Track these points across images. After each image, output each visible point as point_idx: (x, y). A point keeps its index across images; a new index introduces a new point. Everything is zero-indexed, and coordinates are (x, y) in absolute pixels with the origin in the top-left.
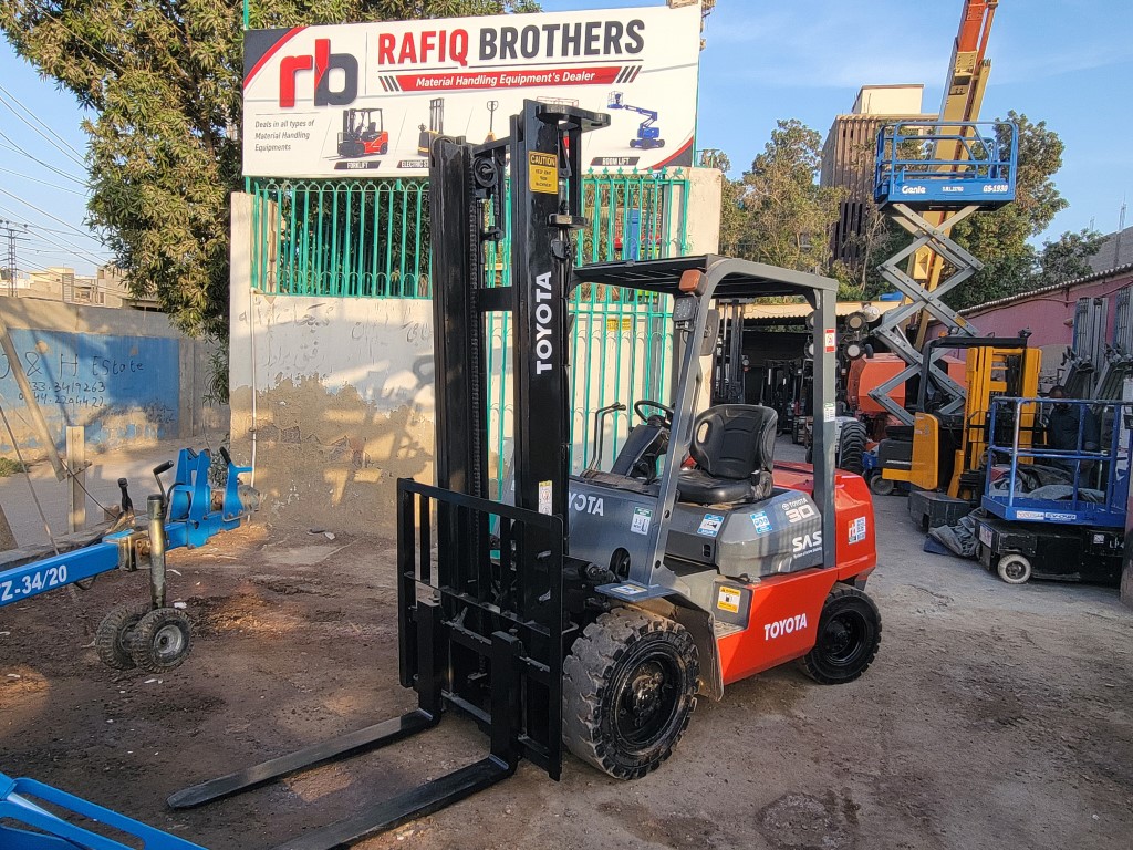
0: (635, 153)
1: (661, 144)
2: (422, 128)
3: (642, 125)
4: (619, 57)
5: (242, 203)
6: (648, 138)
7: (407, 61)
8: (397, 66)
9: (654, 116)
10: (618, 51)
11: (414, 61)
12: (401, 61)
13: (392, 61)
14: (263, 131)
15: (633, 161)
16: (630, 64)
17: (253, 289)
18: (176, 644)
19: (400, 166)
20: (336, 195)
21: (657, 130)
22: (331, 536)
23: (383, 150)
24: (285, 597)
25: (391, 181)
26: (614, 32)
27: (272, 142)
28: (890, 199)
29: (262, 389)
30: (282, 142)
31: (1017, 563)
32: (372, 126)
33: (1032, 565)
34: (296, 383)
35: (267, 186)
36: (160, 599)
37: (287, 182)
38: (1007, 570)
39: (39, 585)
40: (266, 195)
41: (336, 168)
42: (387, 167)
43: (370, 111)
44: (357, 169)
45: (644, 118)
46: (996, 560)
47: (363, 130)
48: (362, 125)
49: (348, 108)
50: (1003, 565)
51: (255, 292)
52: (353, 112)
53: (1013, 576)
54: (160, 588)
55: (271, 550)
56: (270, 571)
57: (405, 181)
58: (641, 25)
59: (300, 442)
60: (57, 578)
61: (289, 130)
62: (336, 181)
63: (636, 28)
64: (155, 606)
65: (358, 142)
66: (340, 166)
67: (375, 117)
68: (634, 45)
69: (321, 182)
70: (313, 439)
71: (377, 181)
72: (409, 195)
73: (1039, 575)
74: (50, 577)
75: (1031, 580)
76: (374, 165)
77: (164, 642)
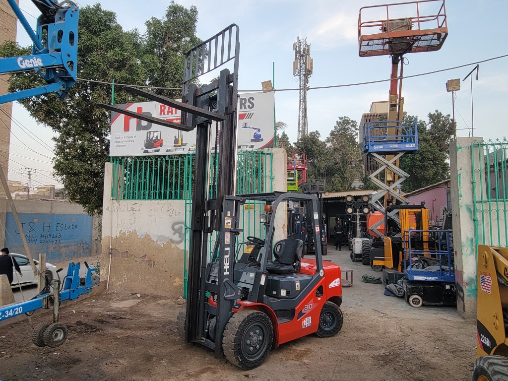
0: (253, 143)
1: (262, 140)
2: (175, 137)
3: (255, 133)
4: (245, 110)
5: (109, 167)
6: (257, 138)
7: (170, 114)
8: (166, 116)
9: (259, 130)
10: (245, 108)
11: (172, 114)
12: (168, 114)
13: (164, 114)
14: (117, 140)
15: (252, 146)
16: (250, 113)
17: (112, 198)
18: (61, 336)
19: (167, 151)
20: (144, 162)
21: (260, 135)
22: (139, 295)
23: (161, 145)
24: (115, 321)
25: (164, 156)
26: (243, 101)
27: (120, 144)
28: (369, 151)
29: (114, 236)
30: (125, 143)
31: (416, 298)
32: (157, 137)
33: (423, 300)
34: (127, 234)
35: (119, 160)
36: (57, 319)
37: (126, 158)
38: (413, 302)
39: (11, 314)
40: (118, 163)
41: (144, 152)
42: (162, 151)
43: (156, 131)
44: (151, 152)
45: (256, 131)
46: (409, 297)
47: (154, 138)
48: (153, 137)
49: (148, 131)
50: (411, 299)
51: (113, 199)
52: (150, 132)
53: (415, 304)
54: (56, 315)
55: (114, 302)
56: (112, 310)
57: (169, 156)
58: (253, 99)
59: (128, 257)
60: (18, 311)
61: (127, 139)
62: (144, 157)
63: (251, 100)
64: (54, 322)
65: (152, 143)
66: (145, 152)
67: (158, 134)
68: (251, 106)
69: (138, 157)
70: (133, 256)
71: (159, 156)
72: (171, 161)
73: (426, 303)
74: (16, 311)
75: (423, 305)
76: (158, 151)
77: (56, 335)
